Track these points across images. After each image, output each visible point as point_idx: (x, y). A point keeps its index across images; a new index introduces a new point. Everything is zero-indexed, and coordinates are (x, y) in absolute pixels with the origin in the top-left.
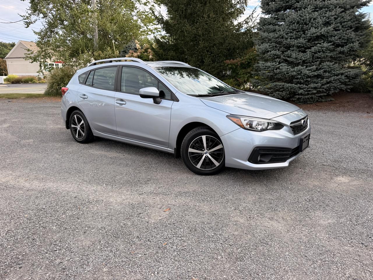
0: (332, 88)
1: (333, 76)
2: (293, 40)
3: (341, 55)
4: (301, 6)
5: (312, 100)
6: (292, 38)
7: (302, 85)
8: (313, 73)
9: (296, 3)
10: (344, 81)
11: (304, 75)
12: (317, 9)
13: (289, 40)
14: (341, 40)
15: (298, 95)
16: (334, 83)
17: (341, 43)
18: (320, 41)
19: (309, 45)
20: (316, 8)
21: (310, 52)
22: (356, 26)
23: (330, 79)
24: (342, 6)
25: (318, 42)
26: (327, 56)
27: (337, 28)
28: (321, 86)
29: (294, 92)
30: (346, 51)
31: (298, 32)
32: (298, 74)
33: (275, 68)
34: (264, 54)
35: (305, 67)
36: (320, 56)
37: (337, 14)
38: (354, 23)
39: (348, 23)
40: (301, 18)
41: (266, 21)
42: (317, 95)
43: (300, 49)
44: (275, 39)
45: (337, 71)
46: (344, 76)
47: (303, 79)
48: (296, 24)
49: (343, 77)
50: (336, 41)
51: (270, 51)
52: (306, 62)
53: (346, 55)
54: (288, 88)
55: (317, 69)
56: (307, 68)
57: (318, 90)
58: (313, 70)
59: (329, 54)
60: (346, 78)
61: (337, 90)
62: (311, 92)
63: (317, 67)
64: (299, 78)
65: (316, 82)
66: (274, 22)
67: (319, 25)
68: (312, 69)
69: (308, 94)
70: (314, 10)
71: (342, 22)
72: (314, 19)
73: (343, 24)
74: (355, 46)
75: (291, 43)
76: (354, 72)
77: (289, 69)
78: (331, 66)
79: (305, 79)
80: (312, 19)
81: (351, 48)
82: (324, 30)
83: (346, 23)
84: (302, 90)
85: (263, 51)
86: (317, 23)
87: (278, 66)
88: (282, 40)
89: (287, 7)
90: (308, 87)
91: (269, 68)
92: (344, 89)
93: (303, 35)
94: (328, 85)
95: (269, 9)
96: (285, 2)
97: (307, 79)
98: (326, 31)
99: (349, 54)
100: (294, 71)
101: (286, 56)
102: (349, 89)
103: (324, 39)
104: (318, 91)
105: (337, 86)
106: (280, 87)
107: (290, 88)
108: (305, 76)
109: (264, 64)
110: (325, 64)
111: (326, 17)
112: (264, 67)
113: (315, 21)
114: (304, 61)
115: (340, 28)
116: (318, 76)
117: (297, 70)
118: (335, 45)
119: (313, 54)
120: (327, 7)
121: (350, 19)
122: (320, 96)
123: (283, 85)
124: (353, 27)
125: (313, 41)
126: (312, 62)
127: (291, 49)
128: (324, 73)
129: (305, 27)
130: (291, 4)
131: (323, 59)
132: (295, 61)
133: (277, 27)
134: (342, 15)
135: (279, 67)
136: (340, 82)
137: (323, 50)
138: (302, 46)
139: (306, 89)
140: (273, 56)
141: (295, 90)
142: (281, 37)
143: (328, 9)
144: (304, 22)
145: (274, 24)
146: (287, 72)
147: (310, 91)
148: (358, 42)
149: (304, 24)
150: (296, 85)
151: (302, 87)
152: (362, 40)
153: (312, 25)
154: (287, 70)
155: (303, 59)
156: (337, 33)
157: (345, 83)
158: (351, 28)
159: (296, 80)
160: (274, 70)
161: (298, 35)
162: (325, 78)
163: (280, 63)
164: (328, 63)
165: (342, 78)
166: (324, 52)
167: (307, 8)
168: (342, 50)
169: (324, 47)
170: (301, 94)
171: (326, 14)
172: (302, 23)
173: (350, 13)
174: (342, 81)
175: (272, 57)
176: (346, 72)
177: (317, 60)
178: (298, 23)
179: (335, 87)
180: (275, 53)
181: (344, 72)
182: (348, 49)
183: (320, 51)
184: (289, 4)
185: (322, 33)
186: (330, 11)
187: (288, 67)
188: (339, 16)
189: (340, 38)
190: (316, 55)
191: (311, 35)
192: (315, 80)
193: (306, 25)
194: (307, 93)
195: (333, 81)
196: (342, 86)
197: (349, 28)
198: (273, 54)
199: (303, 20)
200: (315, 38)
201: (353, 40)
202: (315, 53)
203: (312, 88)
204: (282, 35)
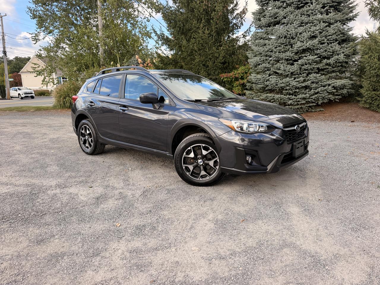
0: (320, 98)
1: (320, 87)
2: (281, 53)
3: (327, 67)
4: (288, 22)
5: (302, 111)
6: (281, 51)
7: (291, 96)
8: (301, 84)
9: (283, 19)
10: (331, 92)
11: (292, 87)
12: (303, 25)
13: (277, 53)
14: (327, 52)
15: (289, 105)
16: (322, 93)
17: (327, 55)
18: (307, 54)
19: (296, 58)
20: (302, 23)
21: (297, 64)
22: (341, 39)
23: (317, 90)
24: (327, 20)
25: (305, 55)
26: (313, 68)
27: (323, 42)
28: (310, 96)
29: (284, 103)
30: (332, 63)
31: (286, 46)
32: (287, 85)
33: (265, 81)
34: (256, 67)
35: (293, 79)
36: (307, 68)
37: (322, 28)
38: (339, 36)
39: (333, 36)
40: (288, 33)
41: (257, 36)
42: (306, 105)
43: (289, 62)
44: (265, 52)
45: (324, 82)
46: (332, 86)
47: (291, 90)
48: (283, 38)
49: (330, 87)
50: (322, 54)
51: (261, 64)
52: (294, 73)
53: (332, 66)
54: (278, 99)
55: (304, 81)
56: (295, 80)
57: (307, 100)
58: (300, 82)
59: (316, 66)
60: (333, 88)
61: (325, 100)
62: (300, 103)
63: (304, 78)
64: (288, 89)
65: (305, 93)
66: (264, 37)
67: (305, 39)
68: (300, 80)
69: (298, 104)
70: (299, 25)
71: (327, 35)
72: (300, 34)
73: (328, 38)
74: (340, 58)
75: (280, 56)
76: (341, 83)
77: (277, 81)
78: (318, 78)
79: (293, 90)
80: (298, 34)
81: (336, 60)
82: (309, 44)
83: (330, 36)
84: (292, 101)
85: (254, 64)
86: (303, 37)
87: (267, 78)
88: (272, 54)
89: (276, 22)
90: (297, 98)
91: (259, 80)
92: (332, 99)
93: (291, 49)
94: (316, 96)
95: (260, 24)
96: (274, 18)
97: (296, 90)
98: (311, 44)
99: (336, 65)
100: (283, 83)
101: (275, 68)
102: (337, 99)
103: (311, 52)
104: (306, 102)
105: (325, 96)
106: (271, 98)
107: (279, 99)
108: (294, 87)
109: (255, 77)
110: (311, 75)
111: (311, 31)
112: (256, 80)
113: (301, 35)
114: (292, 73)
115: (325, 41)
116: (306, 87)
117: (286, 82)
118: (322, 57)
119: (300, 66)
120: (312, 22)
121: (334, 32)
122: (310, 106)
123: (274, 97)
124: (338, 40)
125: (300, 54)
126: (300, 74)
127: (280, 62)
128: (312, 84)
129: (292, 41)
130: (279, 20)
131: (310, 71)
132: (284, 73)
133: (267, 41)
134: (327, 29)
135: (269, 79)
136: (328, 92)
137: (309, 62)
138: (290, 59)
139: (295, 100)
140: (264, 68)
141: (285, 101)
142: (270, 51)
143: (313, 24)
144: (291, 36)
145: (264, 39)
146: (276, 84)
147: (299, 101)
148: (343, 54)
149: (291, 38)
150: (285, 96)
151: (291, 97)
152: (347, 52)
153: (298, 39)
154: (276, 82)
155: (291, 71)
156: (322, 46)
157: (333, 94)
158: (336, 40)
159: (285, 91)
160: (264, 82)
161: (287, 49)
162: (313, 88)
163: (270, 75)
164: (315, 75)
165: (329, 89)
166: (311, 65)
167: (293, 24)
168: (328, 62)
169: (310, 60)
170: (291, 105)
171: (311, 28)
172: (290, 38)
173: (334, 27)
174: (330, 91)
175: (263, 70)
176: (333, 83)
177: (304, 72)
178: (285, 37)
179: (324, 98)
180: (265, 66)
181: (330, 83)
182: (334, 60)
183: (306, 63)
184: (277, 20)
185: (308, 47)
186: (315, 26)
187: (277, 79)
188: (324, 30)
189: (326, 51)
190: (303, 67)
191: (298, 49)
192: (303, 91)
193: (293, 39)
194: (296, 103)
195: (321, 91)
196: (330, 96)
197: (335, 41)
198: (264, 67)
199: (290, 35)
200: (302, 51)
201: (338, 52)
202: (303, 65)
203: (300, 99)
204: (271, 49)
